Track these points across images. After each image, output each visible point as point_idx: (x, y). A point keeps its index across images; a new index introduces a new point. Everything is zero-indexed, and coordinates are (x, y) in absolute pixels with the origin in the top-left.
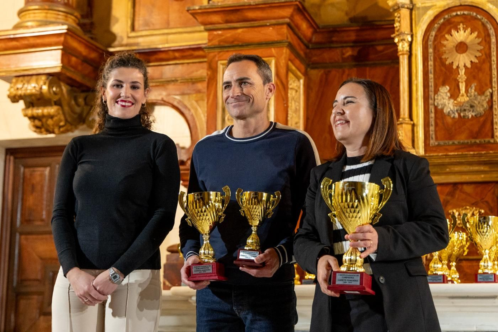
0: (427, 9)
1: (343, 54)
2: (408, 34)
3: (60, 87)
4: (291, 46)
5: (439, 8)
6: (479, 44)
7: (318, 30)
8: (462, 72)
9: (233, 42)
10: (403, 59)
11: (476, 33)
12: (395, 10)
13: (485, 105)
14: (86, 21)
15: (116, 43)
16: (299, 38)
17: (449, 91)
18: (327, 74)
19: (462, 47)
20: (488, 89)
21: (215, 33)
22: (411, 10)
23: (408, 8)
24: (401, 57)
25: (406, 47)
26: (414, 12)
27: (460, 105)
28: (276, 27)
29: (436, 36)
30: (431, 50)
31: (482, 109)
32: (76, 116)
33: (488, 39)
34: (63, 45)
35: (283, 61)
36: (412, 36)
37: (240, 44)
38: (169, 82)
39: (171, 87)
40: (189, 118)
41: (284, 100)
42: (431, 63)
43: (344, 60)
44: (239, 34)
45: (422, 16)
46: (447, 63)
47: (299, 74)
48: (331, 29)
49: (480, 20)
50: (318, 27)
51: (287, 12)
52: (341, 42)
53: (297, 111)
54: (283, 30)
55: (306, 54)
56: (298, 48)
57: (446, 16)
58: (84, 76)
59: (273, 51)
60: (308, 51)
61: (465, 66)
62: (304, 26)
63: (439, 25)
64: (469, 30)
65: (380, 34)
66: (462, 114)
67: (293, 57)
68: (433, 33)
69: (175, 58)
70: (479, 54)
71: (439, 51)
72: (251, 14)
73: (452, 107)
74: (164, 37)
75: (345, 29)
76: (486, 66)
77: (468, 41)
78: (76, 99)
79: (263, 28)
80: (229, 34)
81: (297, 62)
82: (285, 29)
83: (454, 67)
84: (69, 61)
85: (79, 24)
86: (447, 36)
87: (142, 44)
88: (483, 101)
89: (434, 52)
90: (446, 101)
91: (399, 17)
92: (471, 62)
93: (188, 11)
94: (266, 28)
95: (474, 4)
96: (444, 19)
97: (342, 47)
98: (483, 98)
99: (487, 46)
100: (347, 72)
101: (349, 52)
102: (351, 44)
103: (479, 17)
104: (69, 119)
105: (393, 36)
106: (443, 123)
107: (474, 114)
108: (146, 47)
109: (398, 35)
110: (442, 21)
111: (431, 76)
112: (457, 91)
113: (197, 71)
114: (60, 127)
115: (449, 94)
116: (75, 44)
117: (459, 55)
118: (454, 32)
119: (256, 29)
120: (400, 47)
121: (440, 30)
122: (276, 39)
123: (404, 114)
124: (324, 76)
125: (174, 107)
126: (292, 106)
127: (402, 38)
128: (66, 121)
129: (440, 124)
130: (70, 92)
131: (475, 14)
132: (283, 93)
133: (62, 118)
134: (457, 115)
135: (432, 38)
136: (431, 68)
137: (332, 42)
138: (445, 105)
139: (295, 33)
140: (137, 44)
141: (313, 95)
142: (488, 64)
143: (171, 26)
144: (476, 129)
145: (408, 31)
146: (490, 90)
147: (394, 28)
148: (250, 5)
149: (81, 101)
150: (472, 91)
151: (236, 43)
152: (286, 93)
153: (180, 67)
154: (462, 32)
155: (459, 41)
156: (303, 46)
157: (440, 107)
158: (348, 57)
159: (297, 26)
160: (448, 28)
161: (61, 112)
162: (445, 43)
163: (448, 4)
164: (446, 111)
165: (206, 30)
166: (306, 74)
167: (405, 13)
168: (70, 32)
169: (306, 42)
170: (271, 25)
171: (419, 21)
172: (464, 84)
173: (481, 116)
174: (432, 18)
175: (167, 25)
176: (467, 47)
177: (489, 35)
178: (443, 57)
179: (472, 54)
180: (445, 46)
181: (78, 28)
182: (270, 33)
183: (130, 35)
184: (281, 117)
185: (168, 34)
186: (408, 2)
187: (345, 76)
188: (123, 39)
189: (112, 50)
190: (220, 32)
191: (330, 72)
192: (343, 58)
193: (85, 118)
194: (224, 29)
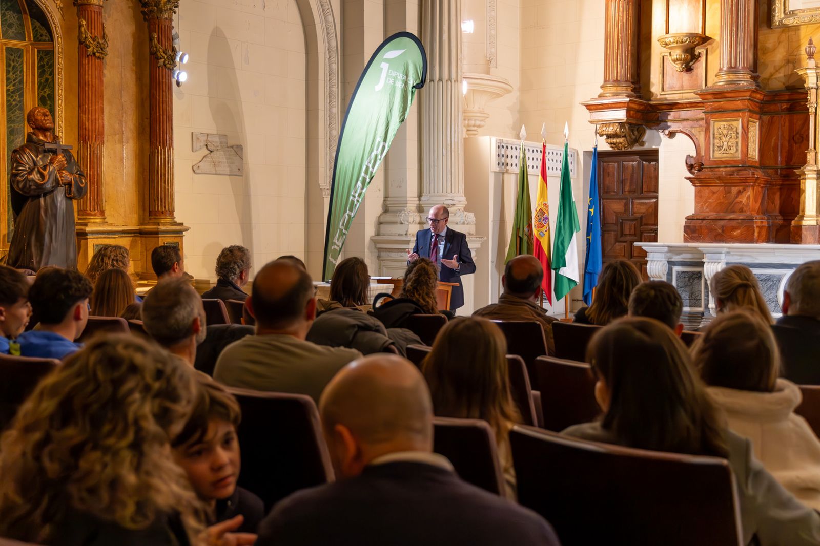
1: (781, 107)
2: (815, 103)
4: (751, 109)
7: (767, 95)
9: (718, 109)
12: (808, 90)
15: (654, 98)
16: (756, 102)
18: (772, 118)
21: (709, 104)
22: (817, 89)
23: (815, 88)
24: (811, 116)
25: (814, 110)
26: (818, 91)
28: (741, 101)
32: (633, 140)
34: (627, 108)
35: (746, 120)
36: (817, 104)
37: (722, 110)
38: (683, 120)
39: (685, 123)
40: (695, 140)
41: (746, 140)
43: (783, 110)
44: (722, 105)
47: (756, 121)
48: (774, 94)
50: (768, 93)
51: (748, 93)
52: (780, 100)
53: (754, 141)
54: (746, 102)
55: (759, 110)
56: (754, 108)
58: (638, 120)
59: (741, 114)
60: (762, 105)
62: (758, 97)
67: (752, 114)
69: (687, 107)
72: (728, 95)
74: (680, 95)
75: (782, 93)
78: (633, 132)
79: (734, 102)
80: (717, 105)
81: (754, 115)
84: (630, 114)
87: (668, 99)
91: (810, 94)
94: (736, 102)
97: (781, 103)
100: (783, 117)
101: (785, 106)
102: (786, 102)
105: (807, 103)
108: (670, 101)
109: (810, 103)
113: (699, 114)
116: (633, 105)
120: (810, 110)
122: (742, 108)
125: (687, 134)
126: (751, 140)
127: (812, 105)
128: (629, 143)
132: (746, 135)
133: (627, 143)
137: (775, 100)
139: (753, 102)
140: (666, 99)
141: (764, 130)
143: (684, 89)
145: (815, 101)
147: (807, 98)
148: (728, 91)
149: (636, 132)
156: (758, 106)
158: (784, 108)
159: (754, 98)
161: (626, 140)
165: (704, 102)
166: (760, 119)
167: (814, 91)
168: (630, 101)
169: (759, 103)
170: (739, 100)
175: (682, 88)
182: (739, 104)
183: (661, 93)
184: (745, 150)
185: (682, 93)
186: (815, 85)
187: (782, 119)
188: (657, 96)
189: (652, 103)
190: (711, 104)
191: (774, 117)
192: (781, 109)
193: (638, 140)
194: (714, 102)
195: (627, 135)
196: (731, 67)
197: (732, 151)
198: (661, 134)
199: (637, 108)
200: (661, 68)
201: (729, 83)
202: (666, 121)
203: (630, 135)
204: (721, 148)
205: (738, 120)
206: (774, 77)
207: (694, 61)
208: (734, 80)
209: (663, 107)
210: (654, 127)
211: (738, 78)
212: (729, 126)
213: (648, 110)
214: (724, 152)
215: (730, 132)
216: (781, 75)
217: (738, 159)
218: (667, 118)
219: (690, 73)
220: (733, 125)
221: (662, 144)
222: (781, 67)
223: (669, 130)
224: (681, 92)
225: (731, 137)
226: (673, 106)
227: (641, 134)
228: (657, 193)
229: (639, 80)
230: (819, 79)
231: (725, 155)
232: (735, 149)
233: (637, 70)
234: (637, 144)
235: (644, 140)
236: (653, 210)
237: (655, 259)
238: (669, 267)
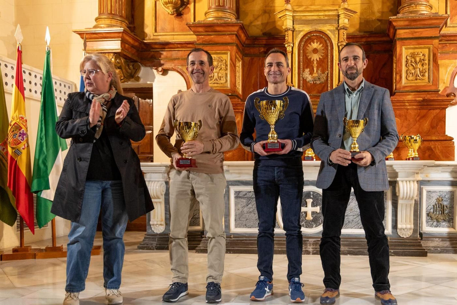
0: (301, 31)
1: (260, 50)
2: (291, 43)
3: (120, 59)
4: (237, 46)
5: (306, 31)
6: (323, 50)
7: (248, 38)
8: (315, 62)
9: (209, 42)
10: (289, 55)
11: (322, 45)
12: (286, 31)
13: (325, 78)
14: (131, 26)
15: (147, 38)
16: (240, 42)
17: (309, 71)
18: (252, 59)
19: (315, 51)
20: (326, 71)
21: (200, 37)
22: (293, 31)
23: (292, 30)
24: (288, 54)
25: (291, 50)
26: (294, 33)
27: (314, 78)
28: (230, 36)
29: (304, 44)
30: (301, 51)
31: (323, 80)
32: (129, 74)
33: (327, 48)
34: (121, 38)
35: (234, 53)
36: (293, 44)
37: (213, 43)
38: (175, 59)
39: (176, 61)
40: (186, 78)
41: (234, 72)
42: (301, 57)
43: (260, 53)
44: (213, 38)
45: (298, 35)
46: (309, 58)
47: (240, 59)
48: (254, 38)
49: (324, 38)
50: (249, 37)
51: (236, 29)
52: (258, 45)
53: (239, 77)
54: (233, 37)
55: (242, 49)
56: (239, 46)
57: (309, 36)
58: (133, 54)
59: (229, 47)
60: (243, 48)
61: (316, 60)
62: (243, 36)
63: (305, 40)
64: (319, 43)
65: (277, 42)
66: (315, 82)
67: (238, 51)
68: (303, 43)
69: (178, 48)
70: (323, 55)
71: (305, 52)
72: (218, 29)
73: (310, 79)
74: (172, 36)
75: (261, 38)
76: (326, 60)
77: (318, 48)
78: (128, 66)
79: (223, 36)
80: (207, 38)
81: (239, 53)
82: (234, 37)
83: (312, 60)
84: (125, 46)
85: (128, 27)
86: (309, 45)
87: (161, 39)
88: (324, 76)
89: (303, 52)
90: (308, 76)
91: (288, 35)
92: (319, 58)
93: (187, 25)
94: (226, 36)
95: (321, 31)
96: (308, 37)
97: (259, 47)
98: (324, 75)
99: (327, 51)
102: (264, 46)
103: (323, 37)
104: (126, 76)
105: (284, 43)
106: (306, 86)
107: (320, 82)
108: (163, 41)
109: (287, 43)
110: (307, 38)
111: (301, 64)
112: (313, 71)
114: (121, 80)
115: (309, 73)
116: (127, 38)
117: (314, 54)
118: (312, 43)
119: (221, 36)
120: (288, 49)
121: (306, 42)
122: (230, 42)
123: (289, 81)
124: (251, 60)
125: (178, 72)
126: (237, 74)
127: (289, 45)
128: (124, 76)
129: (305, 85)
130: (125, 62)
131: (322, 35)
132: (234, 69)
133: (122, 75)
134: (312, 82)
135: (302, 46)
136: (301, 60)
137: (255, 44)
138: (307, 77)
139: (239, 39)
140: (158, 39)
141: (246, 69)
142: (327, 59)
143: (175, 31)
144: (320, 89)
145: (291, 42)
146: (327, 72)
147: (285, 39)
148: (218, 24)
149: (131, 67)
150: (319, 72)
151: (211, 43)
152: (235, 69)
153: (180, 52)
154: (315, 44)
155: (314, 48)
156: (241, 46)
157: (305, 78)
158: (261, 52)
159: (240, 36)
160: (309, 41)
161: (121, 72)
162: (308, 48)
163: (310, 30)
164: (308, 80)
165: (196, 35)
166: (242, 59)
167: (290, 32)
168: (124, 31)
169: (243, 44)
170: (228, 35)
171: (297, 37)
172: (316, 68)
173: (323, 83)
174: (302, 36)
175: (173, 30)
176: (318, 51)
177: (327, 46)
178: (307, 55)
179: (320, 54)
180: (308, 50)
181: (128, 29)
182: (227, 39)
183: (154, 34)
184: (233, 80)
185: (174, 35)
186: (292, 27)
187: (260, 61)
188: (151, 36)
189: (145, 41)
190: (203, 37)
191: (253, 59)
192: (259, 52)
193: (132, 76)
194: (205, 35)
195: (123, 68)
196: (219, 5)
197: (223, 81)
198: (155, 71)
199: (132, 43)
200: (154, 12)
201: (218, 18)
202: (159, 59)
203: (125, 69)
204: (212, 78)
205: (227, 54)
206: (253, 24)
207: (184, 7)
208: (223, 16)
209: (156, 46)
210: (149, 64)
211: (225, 16)
212: (219, 58)
213: (142, 48)
214: (215, 82)
215: (220, 64)
216: (258, 23)
217: (228, 88)
218: (160, 57)
219: (180, 18)
220: (222, 58)
221: (156, 80)
222: (259, 16)
223: (162, 67)
224: (173, 33)
225: (221, 69)
226: (165, 45)
227: (137, 70)
228: (153, 125)
229: (133, 20)
230: (294, 22)
231: (216, 85)
232: (225, 80)
233: (132, 12)
234: (133, 79)
235: (139, 76)
236: (148, 141)
237: (152, 180)
238: (166, 187)
